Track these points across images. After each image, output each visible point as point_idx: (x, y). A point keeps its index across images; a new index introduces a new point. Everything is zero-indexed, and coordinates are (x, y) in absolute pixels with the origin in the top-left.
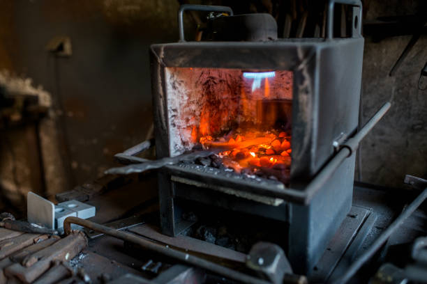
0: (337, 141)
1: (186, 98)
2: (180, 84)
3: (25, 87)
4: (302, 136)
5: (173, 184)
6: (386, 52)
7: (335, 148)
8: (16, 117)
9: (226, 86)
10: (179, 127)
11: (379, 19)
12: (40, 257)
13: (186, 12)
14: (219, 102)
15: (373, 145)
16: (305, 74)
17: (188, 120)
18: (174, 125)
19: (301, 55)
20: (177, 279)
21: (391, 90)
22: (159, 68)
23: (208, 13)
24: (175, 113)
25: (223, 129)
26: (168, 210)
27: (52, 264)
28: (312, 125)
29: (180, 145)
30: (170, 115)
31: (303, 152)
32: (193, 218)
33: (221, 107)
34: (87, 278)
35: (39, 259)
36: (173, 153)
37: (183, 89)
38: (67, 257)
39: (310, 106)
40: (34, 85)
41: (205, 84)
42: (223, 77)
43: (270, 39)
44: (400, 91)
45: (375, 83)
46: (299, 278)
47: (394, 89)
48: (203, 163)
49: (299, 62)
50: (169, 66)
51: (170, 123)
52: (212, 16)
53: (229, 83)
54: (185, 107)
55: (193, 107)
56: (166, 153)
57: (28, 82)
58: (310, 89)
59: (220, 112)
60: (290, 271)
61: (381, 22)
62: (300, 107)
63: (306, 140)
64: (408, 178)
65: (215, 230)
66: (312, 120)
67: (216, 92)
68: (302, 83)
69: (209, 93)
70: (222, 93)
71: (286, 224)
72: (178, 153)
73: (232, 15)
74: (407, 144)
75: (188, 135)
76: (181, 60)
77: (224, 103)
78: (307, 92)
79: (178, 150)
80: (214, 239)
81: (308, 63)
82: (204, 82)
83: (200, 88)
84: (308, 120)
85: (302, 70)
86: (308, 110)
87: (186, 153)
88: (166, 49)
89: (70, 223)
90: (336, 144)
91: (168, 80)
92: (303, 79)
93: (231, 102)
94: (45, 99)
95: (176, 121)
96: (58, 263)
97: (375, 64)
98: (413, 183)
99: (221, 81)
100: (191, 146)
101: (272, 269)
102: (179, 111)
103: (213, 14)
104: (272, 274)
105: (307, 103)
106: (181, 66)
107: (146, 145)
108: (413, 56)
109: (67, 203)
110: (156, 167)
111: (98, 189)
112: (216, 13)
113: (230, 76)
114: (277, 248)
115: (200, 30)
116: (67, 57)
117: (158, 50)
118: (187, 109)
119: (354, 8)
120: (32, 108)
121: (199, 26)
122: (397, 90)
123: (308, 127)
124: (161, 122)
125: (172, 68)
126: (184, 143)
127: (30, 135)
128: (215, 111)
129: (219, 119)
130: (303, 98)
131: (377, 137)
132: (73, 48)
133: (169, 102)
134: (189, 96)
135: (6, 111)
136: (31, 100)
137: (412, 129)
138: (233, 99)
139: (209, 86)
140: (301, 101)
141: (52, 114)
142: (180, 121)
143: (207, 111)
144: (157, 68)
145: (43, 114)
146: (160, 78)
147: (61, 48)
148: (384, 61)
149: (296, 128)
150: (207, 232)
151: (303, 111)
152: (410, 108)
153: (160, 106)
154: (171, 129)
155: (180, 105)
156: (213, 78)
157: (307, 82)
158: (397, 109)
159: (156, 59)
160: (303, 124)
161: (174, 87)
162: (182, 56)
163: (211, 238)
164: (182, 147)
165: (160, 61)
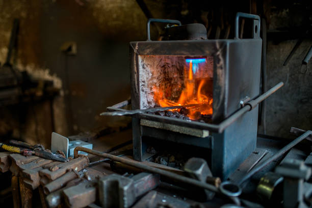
0: (243, 101)
1: (151, 75)
2: (147, 66)
3: (45, 75)
4: (219, 94)
5: (141, 127)
6: (283, 51)
7: (241, 105)
8: (39, 93)
9: (176, 69)
10: (146, 92)
11: (277, 29)
12: (60, 167)
13: (152, 23)
14: (171, 79)
15: (275, 113)
16: (221, 57)
17: (151, 89)
18: (143, 91)
19: (218, 46)
20: (143, 179)
21: (287, 76)
22: (135, 56)
23: (166, 24)
24: (143, 84)
25: (173, 96)
26: (138, 144)
27: (67, 171)
28: (225, 88)
29: (146, 103)
30: (140, 85)
31: (219, 105)
32: (154, 151)
33: (172, 82)
34: (89, 179)
35: (60, 168)
36: (142, 108)
37: (149, 69)
38: (76, 169)
39: (223, 76)
40: (51, 74)
41: (163, 67)
42: (174, 64)
43: (202, 38)
44: (293, 77)
45: (276, 71)
46: (215, 179)
47: (288, 75)
48: (161, 114)
49: (217, 50)
50: (141, 55)
51: (140, 89)
52: (168, 26)
53: (178, 67)
54: (150, 80)
55: (155, 81)
56: (138, 107)
57: (47, 72)
58: (223, 66)
59: (172, 85)
60: (210, 175)
61: (278, 31)
62: (218, 77)
63: (221, 97)
64: (293, 129)
65: (167, 158)
66: (225, 85)
67: (170, 72)
68: (218, 63)
69: (165, 73)
70: (174, 74)
71: (210, 150)
72: (145, 108)
73: (181, 25)
74: (298, 112)
75: (151, 98)
76: (148, 51)
77: (174, 80)
78: (221, 68)
79: (145, 107)
80: (167, 163)
81: (222, 51)
82: (162, 65)
83: (159, 69)
84: (223, 85)
85: (218, 55)
86: (222, 79)
87: (150, 108)
88: (139, 45)
89: (78, 151)
90: (242, 102)
91: (140, 63)
92: (219, 60)
93: (179, 79)
94: (58, 83)
95: (144, 89)
96: (71, 170)
97: (276, 59)
98: (295, 132)
99: (172, 66)
100: (153, 105)
101: (199, 172)
102: (146, 82)
103: (169, 25)
104: (199, 175)
105: (222, 75)
106: (148, 54)
107: (126, 103)
108: (300, 53)
109: (75, 141)
110: (131, 113)
111: (94, 135)
112: (171, 24)
113: (179, 63)
114: (203, 160)
115: (161, 35)
116: (73, 55)
117: (134, 45)
118: (151, 82)
119: (255, 21)
120: (49, 89)
121: (160, 33)
122: (291, 76)
123: (223, 89)
124: (135, 88)
125: (143, 56)
126: (149, 103)
127: (46, 107)
128: (169, 84)
129: (171, 90)
130: (220, 71)
131: (278, 107)
132: (78, 49)
133: (140, 76)
134: (153, 73)
135: (33, 90)
136: (49, 84)
137: (301, 102)
138: (180, 78)
139: (165, 68)
140: (218, 73)
141: (62, 93)
142: (147, 88)
143: (163, 84)
144: (133, 56)
145: (56, 93)
146: (135, 61)
147: (70, 49)
148: (282, 56)
149: (216, 90)
150: (162, 159)
151: (219, 80)
152: (299, 88)
153: (134, 79)
154: (141, 92)
155: (147, 78)
156: (168, 64)
157: (222, 62)
158: (291, 88)
159: (133, 51)
160: (220, 88)
161: (144, 68)
162: (149, 48)
163: (165, 162)
164: (148, 105)
165: (135, 51)
